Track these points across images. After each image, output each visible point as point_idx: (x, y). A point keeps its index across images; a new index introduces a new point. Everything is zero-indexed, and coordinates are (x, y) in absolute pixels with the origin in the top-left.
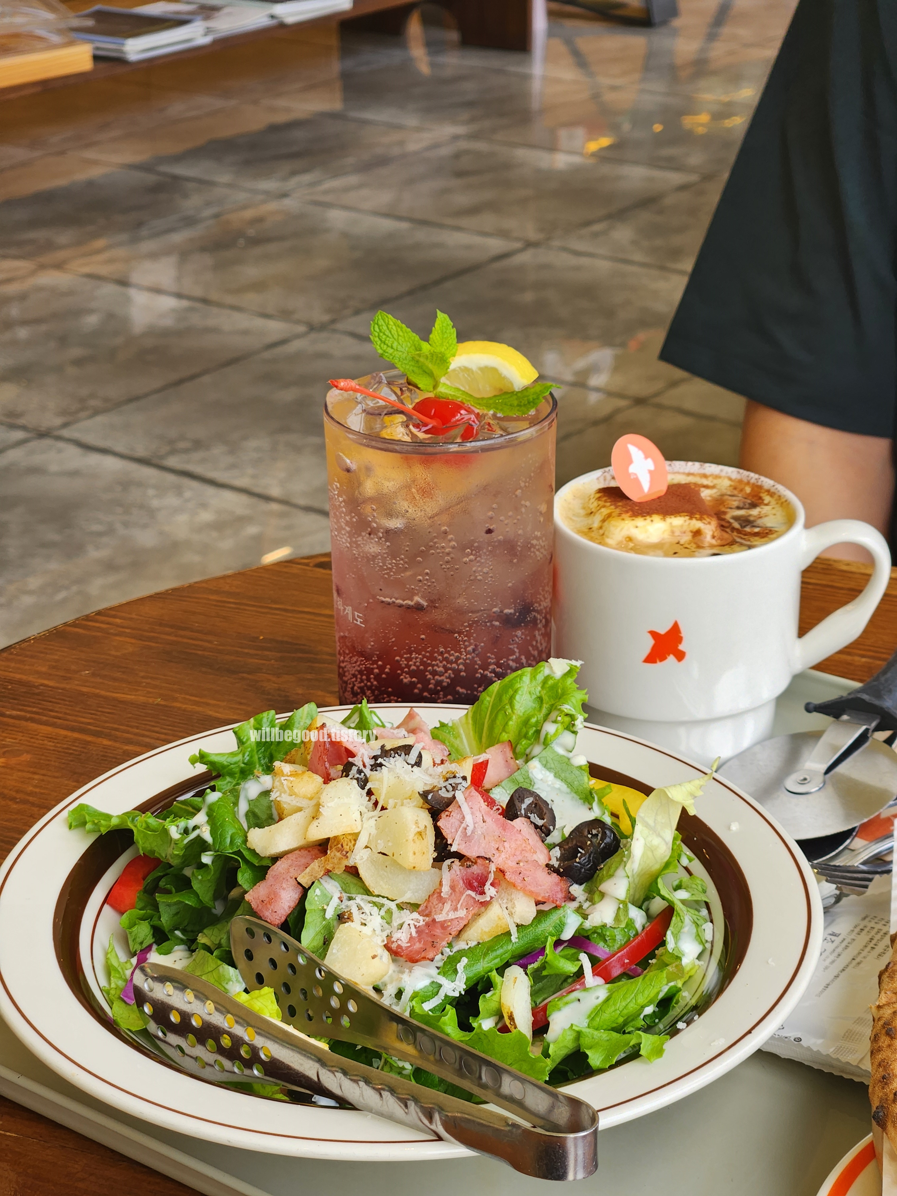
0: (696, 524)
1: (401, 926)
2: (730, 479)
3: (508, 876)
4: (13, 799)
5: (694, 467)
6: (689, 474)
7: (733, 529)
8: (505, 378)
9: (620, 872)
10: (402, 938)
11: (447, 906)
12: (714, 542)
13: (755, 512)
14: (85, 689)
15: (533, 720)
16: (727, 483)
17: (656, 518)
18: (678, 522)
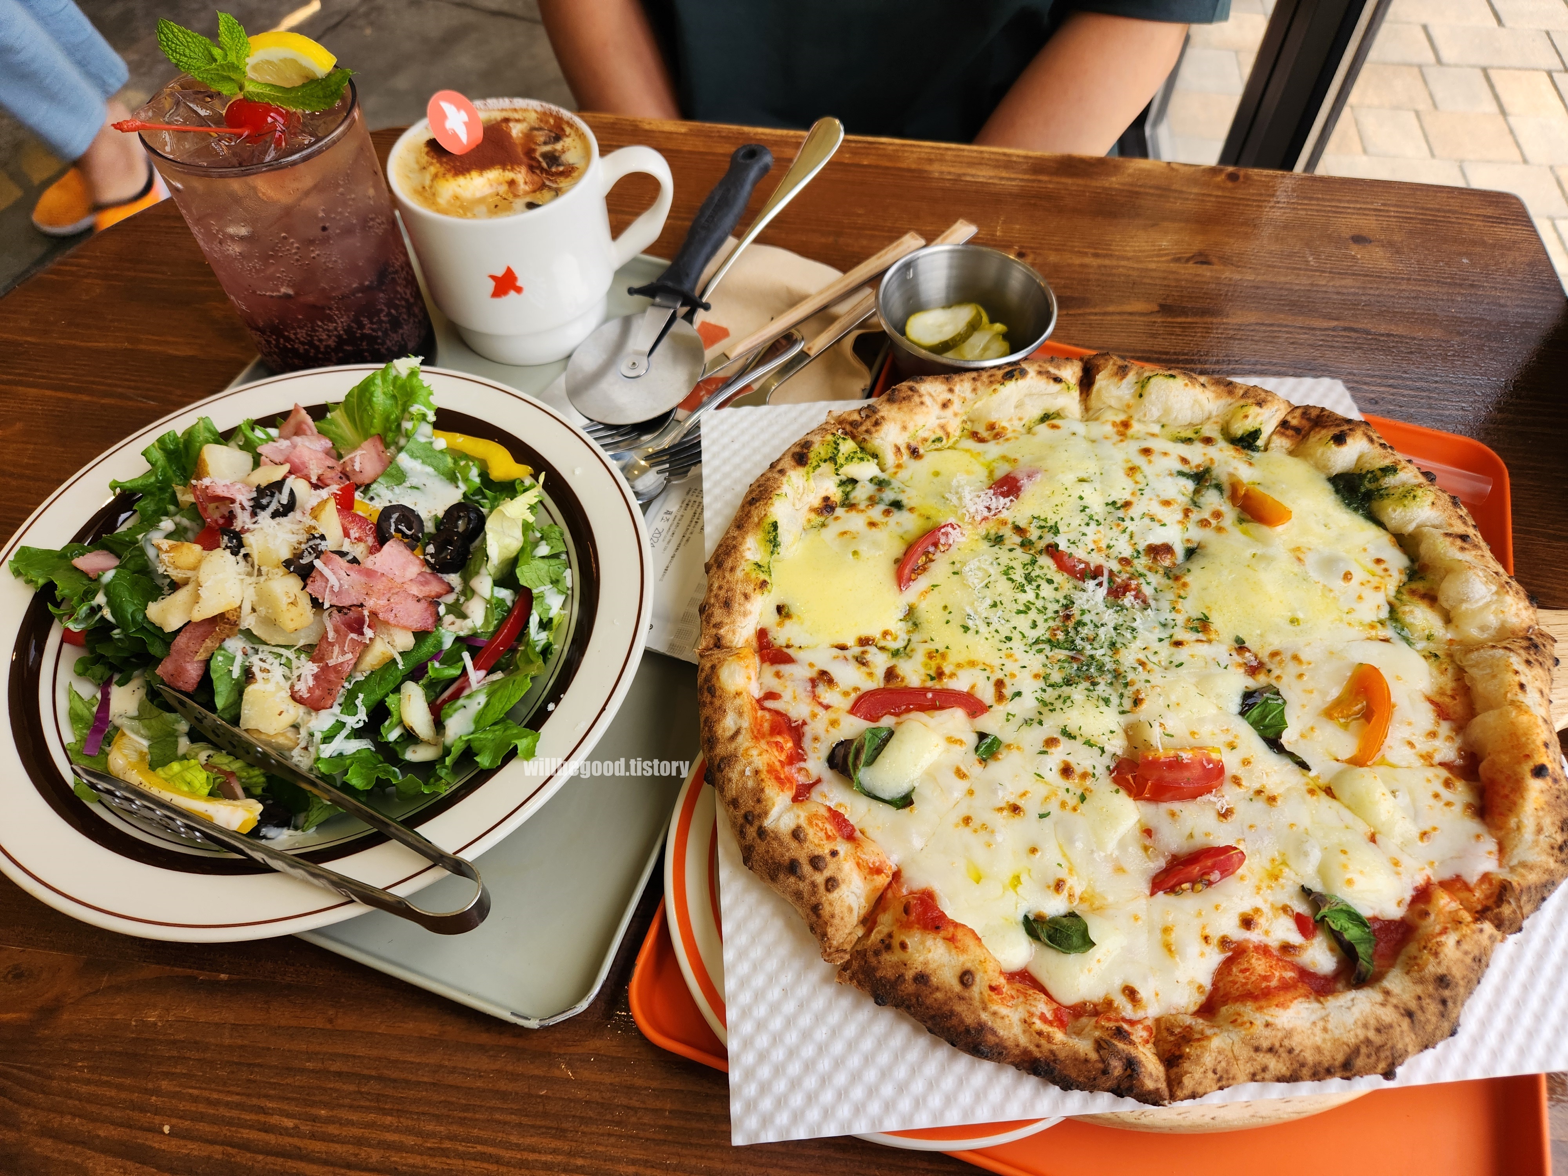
0: (509, 175)
1: (299, 678)
2: (536, 111)
3: (381, 616)
4: (11, 475)
5: (505, 103)
6: (502, 110)
7: (542, 170)
8: (305, 68)
9: (483, 571)
10: (302, 688)
11: (336, 649)
12: (527, 188)
13: (559, 146)
14: (62, 342)
15: (393, 417)
16: (533, 116)
17: (474, 174)
18: (494, 175)
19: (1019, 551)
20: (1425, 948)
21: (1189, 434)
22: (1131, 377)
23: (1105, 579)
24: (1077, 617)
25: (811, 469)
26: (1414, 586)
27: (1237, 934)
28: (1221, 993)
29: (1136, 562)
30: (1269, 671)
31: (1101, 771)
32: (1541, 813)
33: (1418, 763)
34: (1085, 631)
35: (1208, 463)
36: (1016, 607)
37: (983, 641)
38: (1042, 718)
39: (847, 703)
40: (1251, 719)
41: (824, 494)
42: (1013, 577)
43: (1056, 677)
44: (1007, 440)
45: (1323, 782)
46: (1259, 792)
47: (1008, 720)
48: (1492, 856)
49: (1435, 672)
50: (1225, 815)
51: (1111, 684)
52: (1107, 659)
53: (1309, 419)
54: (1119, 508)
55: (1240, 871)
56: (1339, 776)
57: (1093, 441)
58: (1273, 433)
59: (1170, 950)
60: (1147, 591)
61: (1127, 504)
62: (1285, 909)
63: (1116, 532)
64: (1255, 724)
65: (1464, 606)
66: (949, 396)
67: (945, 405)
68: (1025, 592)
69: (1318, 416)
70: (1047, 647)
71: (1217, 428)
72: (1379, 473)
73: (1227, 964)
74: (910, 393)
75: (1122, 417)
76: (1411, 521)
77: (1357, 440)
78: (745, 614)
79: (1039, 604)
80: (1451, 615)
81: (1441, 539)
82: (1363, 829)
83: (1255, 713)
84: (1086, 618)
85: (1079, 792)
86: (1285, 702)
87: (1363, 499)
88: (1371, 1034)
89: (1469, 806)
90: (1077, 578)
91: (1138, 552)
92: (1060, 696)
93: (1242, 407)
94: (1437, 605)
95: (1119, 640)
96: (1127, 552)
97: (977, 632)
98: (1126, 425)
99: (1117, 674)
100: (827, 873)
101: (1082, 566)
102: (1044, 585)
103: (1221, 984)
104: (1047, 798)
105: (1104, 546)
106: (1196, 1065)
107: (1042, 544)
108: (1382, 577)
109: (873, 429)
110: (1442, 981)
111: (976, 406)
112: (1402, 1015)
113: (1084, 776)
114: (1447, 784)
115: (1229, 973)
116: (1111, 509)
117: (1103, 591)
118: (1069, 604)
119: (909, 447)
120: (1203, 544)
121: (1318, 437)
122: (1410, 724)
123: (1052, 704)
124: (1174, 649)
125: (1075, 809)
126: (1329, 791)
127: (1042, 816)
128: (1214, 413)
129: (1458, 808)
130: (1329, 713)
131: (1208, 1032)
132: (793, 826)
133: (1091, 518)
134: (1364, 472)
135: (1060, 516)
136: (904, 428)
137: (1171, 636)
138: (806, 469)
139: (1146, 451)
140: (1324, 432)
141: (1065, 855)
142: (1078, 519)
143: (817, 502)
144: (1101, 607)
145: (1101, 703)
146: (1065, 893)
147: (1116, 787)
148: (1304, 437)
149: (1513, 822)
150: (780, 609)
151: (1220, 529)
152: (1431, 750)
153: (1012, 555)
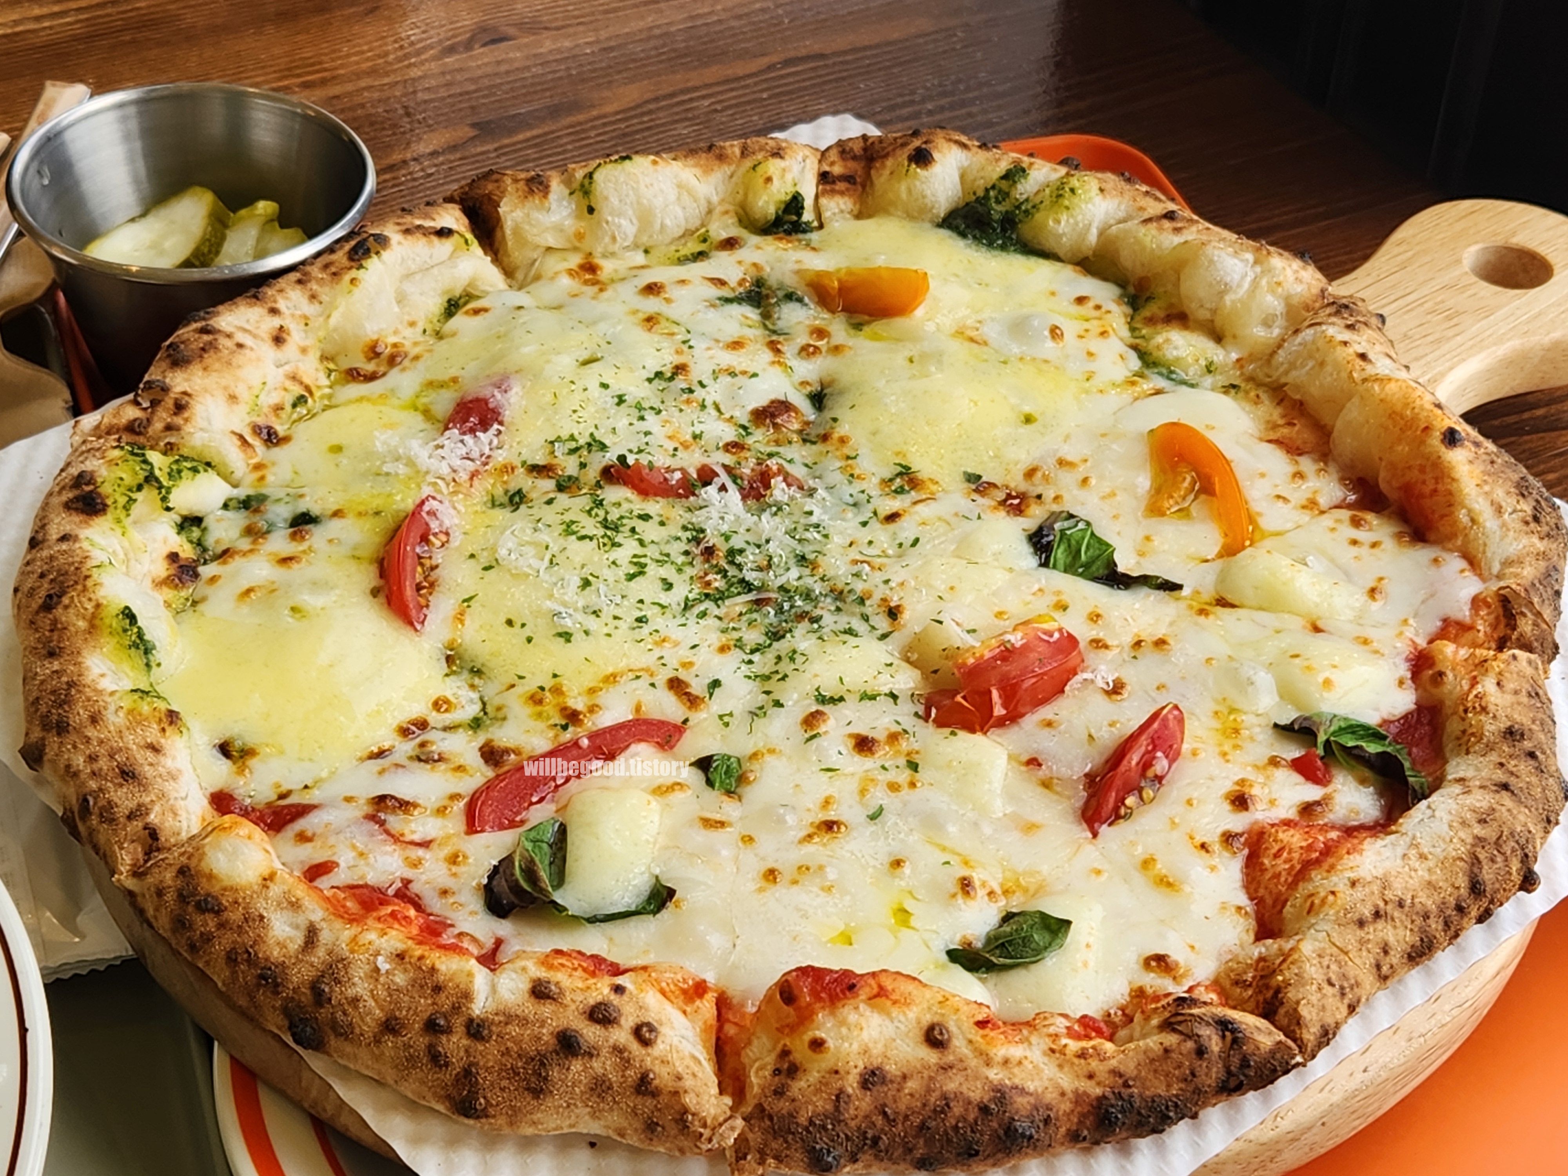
19: (563, 499)
20: (1466, 711)
21: (694, 247)
22: (557, 187)
23: (724, 478)
24: (723, 548)
25: (121, 514)
26: (1146, 312)
27: (1238, 822)
28: (1269, 901)
29: (750, 441)
30: (1039, 497)
31: (909, 723)
32: (1487, 488)
33: (1305, 517)
34: (750, 558)
35: (753, 272)
36: (621, 573)
37: (604, 641)
38: (774, 696)
39: (455, 823)
40: (1061, 563)
41: (166, 551)
42: (583, 532)
43: (753, 637)
44: (416, 358)
45: (1208, 594)
46: (1138, 644)
47: (727, 725)
48: (1467, 573)
49: (1248, 407)
50: (1116, 690)
51: (838, 609)
52: (809, 581)
53: (855, 158)
54: (671, 379)
55: (1186, 747)
56: (1222, 578)
57: (558, 308)
58: (817, 197)
59: (1169, 885)
60: (798, 471)
61: (680, 369)
62: (1274, 762)
63: (691, 412)
64: (1069, 569)
65: (1228, 299)
66: (276, 322)
67: (278, 339)
68: (620, 545)
69: (865, 149)
70: (708, 605)
71: (731, 220)
72: (1004, 185)
73: (1252, 863)
74: (206, 338)
75: (575, 261)
76: (1088, 227)
77: (945, 151)
78: (173, 777)
79: (652, 552)
80: (1218, 323)
81: (1143, 230)
82: (1295, 623)
83: (1060, 554)
84: (737, 542)
85: (902, 761)
86: (1088, 524)
87: (1004, 230)
88: (1478, 830)
89: (1399, 536)
90: (680, 496)
91: (745, 428)
92: (779, 658)
93: (754, 168)
94: (1191, 324)
95: (807, 550)
96: (730, 434)
97: (586, 633)
98: (589, 268)
99: (839, 595)
100: (628, 1022)
101: (678, 475)
102: (640, 525)
103: (1262, 892)
104: (863, 792)
105: (688, 437)
106: (1303, 986)
107: (592, 474)
108: (1100, 319)
109: (178, 420)
110: (1512, 734)
111: (333, 321)
112: (1497, 792)
113: (893, 738)
114: (1356, 523)
115: (1263, 870)
116: (658, 384)
117: (734, 495)
118: (697, 535)
119: (257, 430)
120: (827, 379)
121: (887, 172)
122: (1263, 475)
123: (777, 672)
124: (892, 527)
125: (913, 785)
126: (1222, 602)
127: (873, 817)
128: (715, 199)
129: (1389, 544)
130: (1155, 510)
131: (1288, 945)
132: (525, 986)
133: (639, 407)
134: (981, 193)
135: (591, 423)
136: (233, 398)
137: (875, 513)
138: (110, 516)
139: (652, 289)
140: (889, 162)
141: (944, 849)
142: (622, 419)
143: (162, 569)
144: (750, 520)
145: (847, 637)
146: (981, 893)
147: (947, 731)
148: (864, 186)
149: (1462, 516)
150: (225, 749)
151: (836, 349)
152: (1310, 496)
153: (557, 506)
